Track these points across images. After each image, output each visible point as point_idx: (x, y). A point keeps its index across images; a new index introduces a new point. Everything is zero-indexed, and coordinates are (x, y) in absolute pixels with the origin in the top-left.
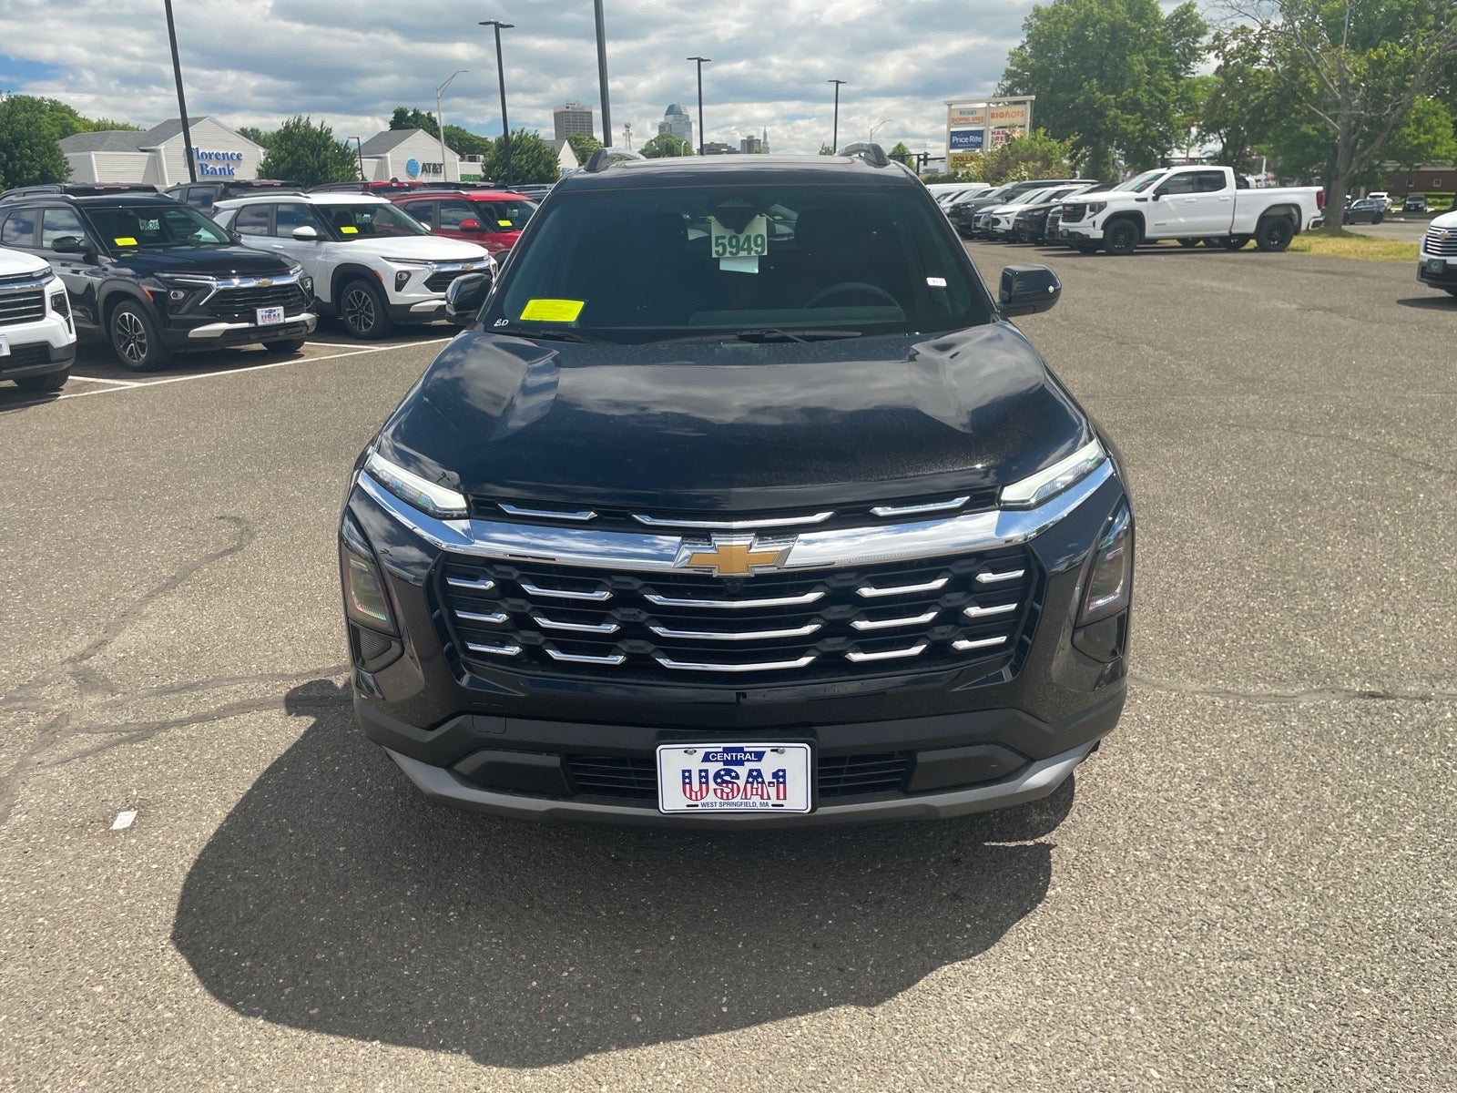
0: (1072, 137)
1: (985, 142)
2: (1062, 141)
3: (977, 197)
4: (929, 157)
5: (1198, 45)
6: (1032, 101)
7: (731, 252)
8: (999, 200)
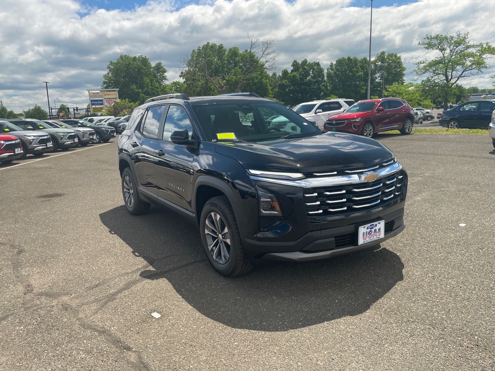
0: (138, 102)
1: (104, 103)
2: (135, 103)
3: (115, 120)
4: (78, 109)
5: (164, 75)
6: (118, 90)
7: (245, 120)
8: (124, 121)
